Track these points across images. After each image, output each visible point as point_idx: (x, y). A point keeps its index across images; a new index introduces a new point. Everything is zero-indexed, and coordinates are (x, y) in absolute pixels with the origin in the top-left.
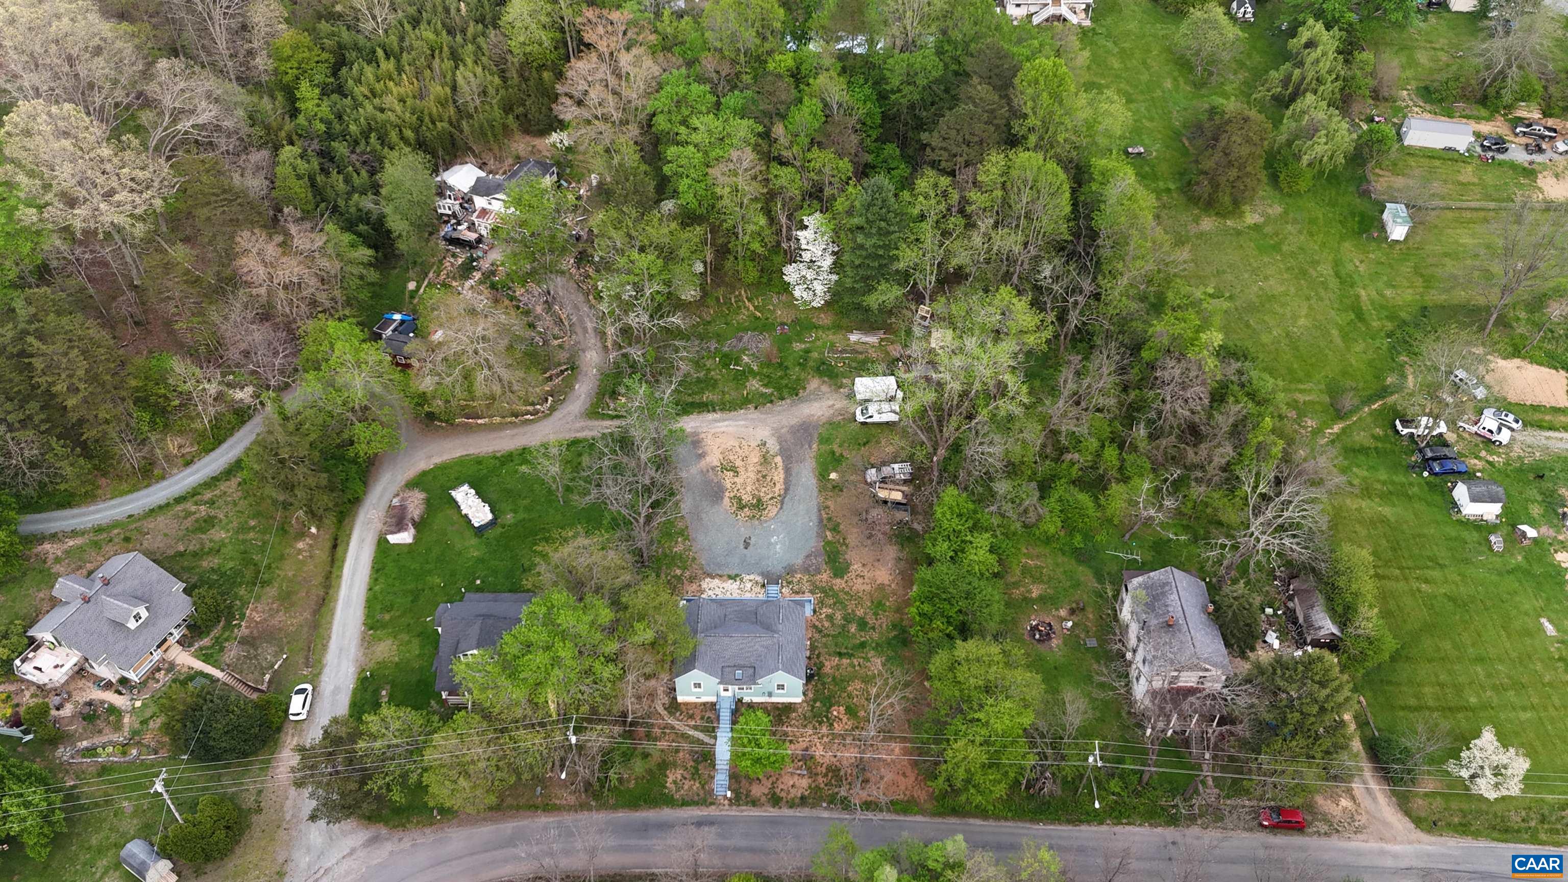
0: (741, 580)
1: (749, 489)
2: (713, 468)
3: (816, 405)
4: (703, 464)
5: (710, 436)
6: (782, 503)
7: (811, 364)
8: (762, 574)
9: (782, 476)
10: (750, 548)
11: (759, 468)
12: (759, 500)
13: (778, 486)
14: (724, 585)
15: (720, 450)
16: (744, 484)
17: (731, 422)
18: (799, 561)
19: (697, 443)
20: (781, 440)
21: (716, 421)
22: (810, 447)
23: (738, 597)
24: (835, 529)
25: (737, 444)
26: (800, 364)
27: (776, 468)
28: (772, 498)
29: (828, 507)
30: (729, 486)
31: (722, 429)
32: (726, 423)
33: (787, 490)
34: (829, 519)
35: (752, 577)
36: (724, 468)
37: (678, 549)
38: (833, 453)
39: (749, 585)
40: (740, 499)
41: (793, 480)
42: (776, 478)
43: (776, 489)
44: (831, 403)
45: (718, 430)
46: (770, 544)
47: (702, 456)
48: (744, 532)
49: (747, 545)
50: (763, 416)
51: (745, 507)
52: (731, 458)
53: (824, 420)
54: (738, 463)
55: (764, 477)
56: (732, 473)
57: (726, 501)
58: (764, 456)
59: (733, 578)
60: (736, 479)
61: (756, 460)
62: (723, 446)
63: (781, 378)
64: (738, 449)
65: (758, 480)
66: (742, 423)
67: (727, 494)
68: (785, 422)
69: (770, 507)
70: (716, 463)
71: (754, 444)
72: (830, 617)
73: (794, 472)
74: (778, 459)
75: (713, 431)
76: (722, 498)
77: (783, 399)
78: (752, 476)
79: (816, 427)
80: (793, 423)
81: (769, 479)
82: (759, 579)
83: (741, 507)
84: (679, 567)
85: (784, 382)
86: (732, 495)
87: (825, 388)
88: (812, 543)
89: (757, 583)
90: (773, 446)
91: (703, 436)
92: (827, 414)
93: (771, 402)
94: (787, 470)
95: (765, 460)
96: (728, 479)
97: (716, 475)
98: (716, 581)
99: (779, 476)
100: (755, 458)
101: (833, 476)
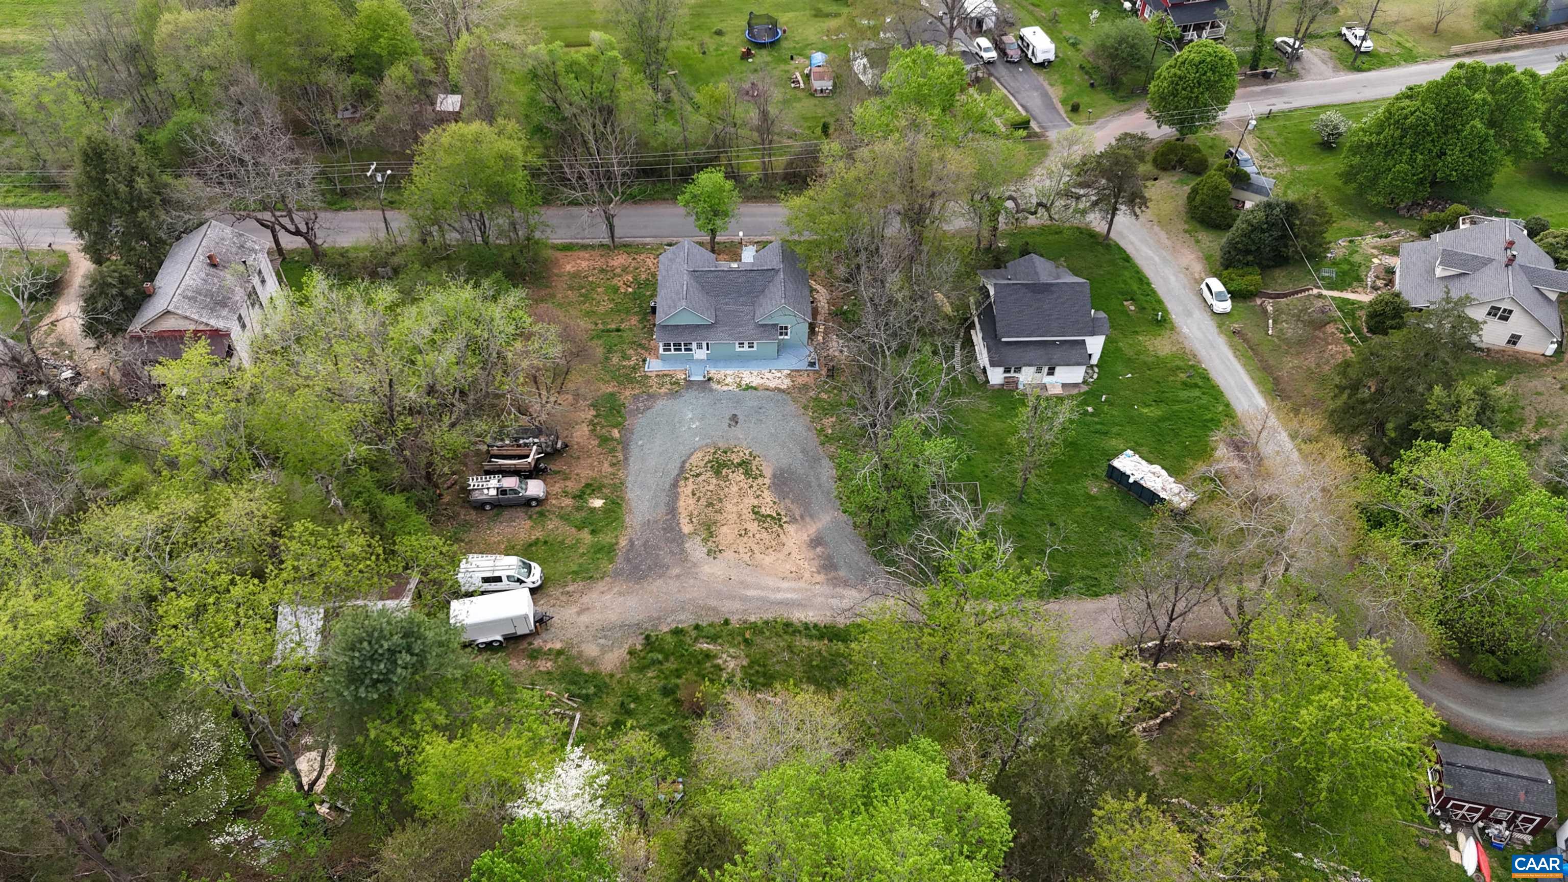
0: (739, 385)
1: (735, 489)
2: (793, 520)
3: (613, 617)
4: (812, 529)
5: (807, 575)
6: (682, 468)
7: (612, 701)
8: (711, 390)
9: (681, 503)
10: (728, 415)
11: (718, 517)
12: (718, 473)
13: (688, 491)
14: (762, 381)
15: (786, 550)
16: (742, 494)
17: (773, 596)
18: (660, 404)
19: (828, 566)
20: (683, 557)
21: (800, 605)
22: (631, 542)
23: (742, 370)
24: (605, 440)
25: (758, 556)
26: (637, 699)
27: (691, 516)
28: (698, 475)
29: (613, 465)
30: (766, 493)
31: (785, 585)
32: (780, 596)
33: (675, 485)
34: (614, 450)
35: (725, 388)
36: (777, 519)
37: (829, 421)
38: (593, 532)
39: (729, 380)
40: (747, 474)
41: (664, 498)
42: (691, 501)
43: (691, 487)
44: (585, 619)
45: (793, 584)
46: (702, 418)
47: (816, 542)
48: (738, 432)
49: (734, 419)
50: (713, 603)
51: (740, 465)
52: (765, 535)
53: (601, 586)
54: (753, 527)
55: (710, 504)
56: (763, 511)
57: (768, 472)
58: (711, 535)
59: (749, 388)
60: (756, 503)
61: (724, 529)
62: (781, 556)
63: (678, 674)
64: (755, 547)
65: (720, 500)
66: (751, 593)
67: (767, 481)
68: (673, 585)
69: (702, 464)
70: (790, 529)
71: (729, 554)
72: (625, 357)
73: (662, 509)
74: (687, 529)
75: (802, 584)
76: (774, 476)
77: (677, 632)
78: (729, 507)
79: (617, 574)
80: (659, 582)
81: (703, 502)
82: (715, 386)
83: (743, 464)
84: (824, 400)
85: (672, 665)
86: (760, 481)
87: (591, 650)
88: (640, 424)
89: (719, 383)
90: (696, 549)
91: (820, 578)
92: (594, 595)
93: (697, 627)
94: (672, 511)
95: (709, 529)
96: (768, 503)
97: (788, 510)
98: (772, 385)
99: (686, 504)
100: (726, 533)
101: (598, 503)
